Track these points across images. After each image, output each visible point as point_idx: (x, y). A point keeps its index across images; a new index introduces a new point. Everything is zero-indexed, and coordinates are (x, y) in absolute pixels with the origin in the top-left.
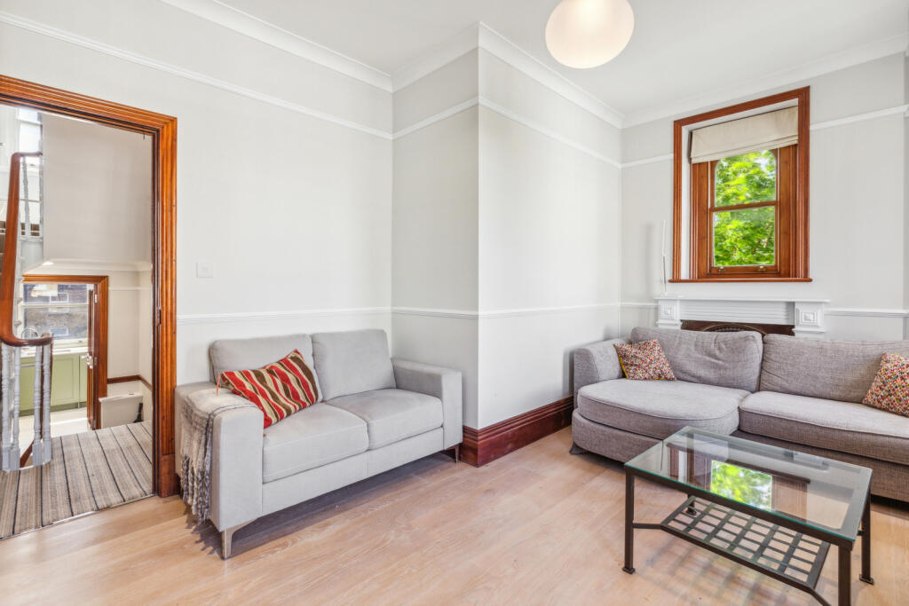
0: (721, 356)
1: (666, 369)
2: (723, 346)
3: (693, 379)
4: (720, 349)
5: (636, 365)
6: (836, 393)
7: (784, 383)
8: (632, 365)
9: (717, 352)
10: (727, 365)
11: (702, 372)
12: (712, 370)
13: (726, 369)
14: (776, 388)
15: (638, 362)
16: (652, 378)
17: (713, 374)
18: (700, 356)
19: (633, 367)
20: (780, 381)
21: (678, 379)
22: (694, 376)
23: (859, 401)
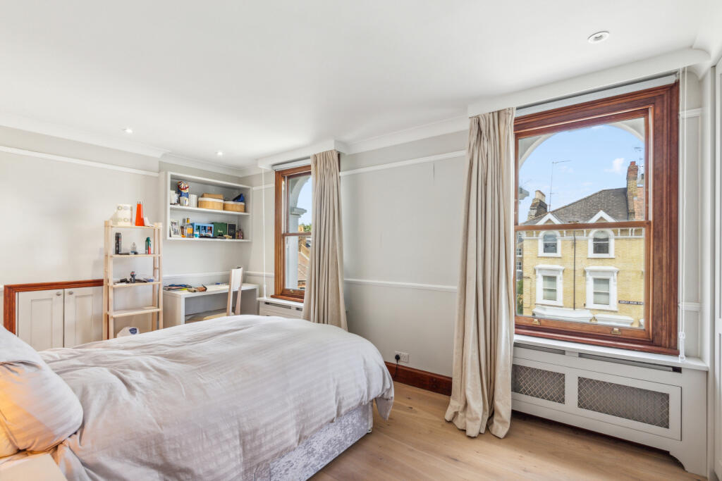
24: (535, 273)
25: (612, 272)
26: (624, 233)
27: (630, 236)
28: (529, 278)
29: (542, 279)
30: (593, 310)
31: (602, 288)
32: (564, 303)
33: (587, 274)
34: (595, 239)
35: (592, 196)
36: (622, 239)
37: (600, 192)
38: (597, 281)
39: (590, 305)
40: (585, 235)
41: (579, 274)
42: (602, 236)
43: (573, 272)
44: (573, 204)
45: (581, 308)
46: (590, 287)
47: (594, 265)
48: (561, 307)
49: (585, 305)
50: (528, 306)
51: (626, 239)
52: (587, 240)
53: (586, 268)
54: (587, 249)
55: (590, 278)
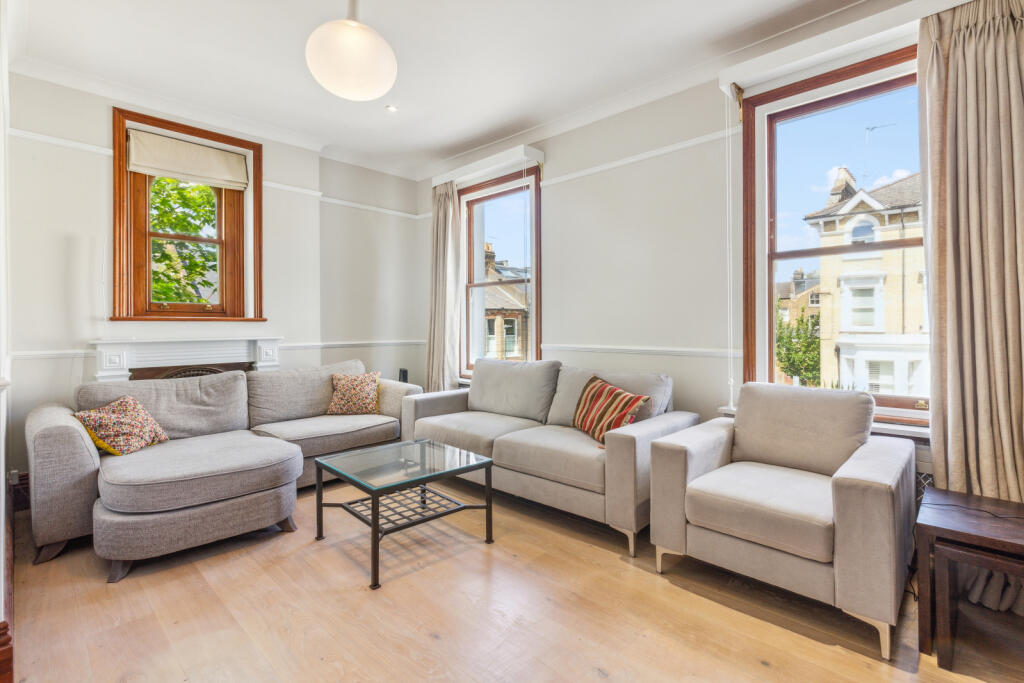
0: (211, 401)
1: (159, 430)
2: (211, 390)
3: (182, 435)
4: (208, 394)
5: (124, 434)
6: (311, 412)
7: (274, 413)
8: (117, 436)
9: (205, 398)
10: (220, 409)
11: (193, 423)
12: (203, 419)
13: (218, 414)
14: (269, 420)
15: (126, 429)
16: (147, 445)
17: (205, 422)
18: (186, 406)
19: (121, 438)
20: (269, 412)
21: (172, 439)
22: (183, 431)
23: (325, 413)
24: (839, 285)
28: (829, 294)
29: (851, 293)
50: (828, 337)
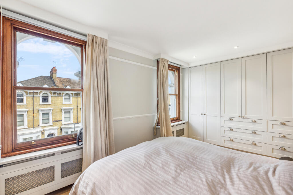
25: (50, 110)
26: (54, 94)
27: (57, 96)
30: (43, 127)
31: (46, 117)
32: (28, 127)
33: (40, 111)
34: (43, 97)
35: (38, 77)
36: (54, 97)
37: (41, 76)
38: (43, 114)
39: (41, 125)
40: (38, 94)
41: (36, 112)
42: (45, 95)
43: (33, 111)
44: (29, 80)
45: (37, 127)
46: (41, 117)
47: (42, 107)
48: (27, 128)
49: (39, 125)
51: (55, 97)
52: (39, 97)
53: (39, 109)
54: (39, 101)
55: (41, 113)
